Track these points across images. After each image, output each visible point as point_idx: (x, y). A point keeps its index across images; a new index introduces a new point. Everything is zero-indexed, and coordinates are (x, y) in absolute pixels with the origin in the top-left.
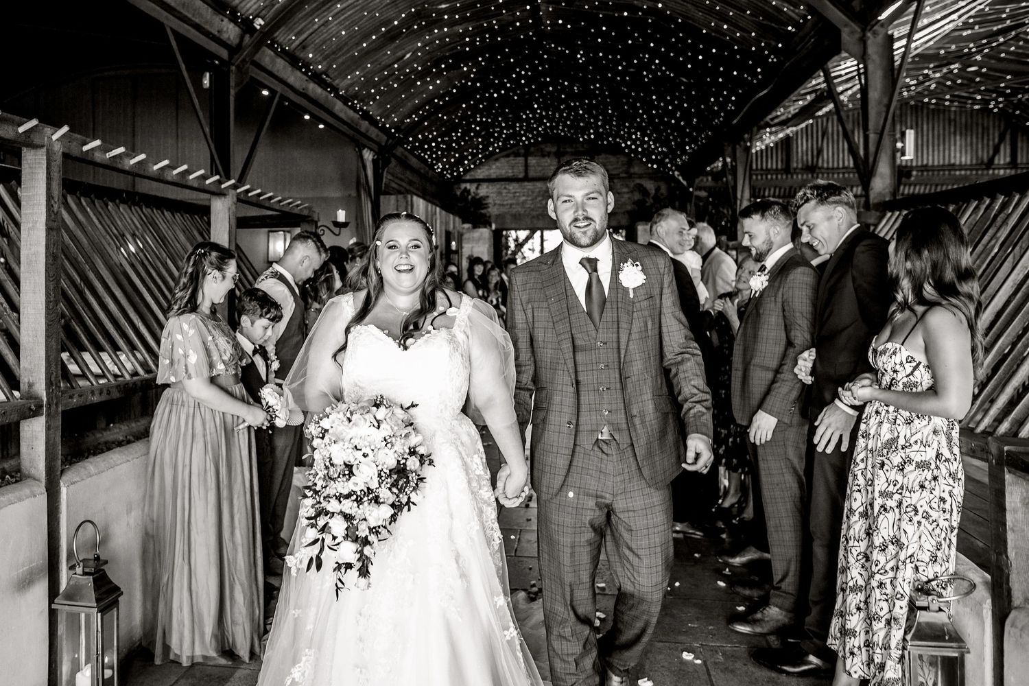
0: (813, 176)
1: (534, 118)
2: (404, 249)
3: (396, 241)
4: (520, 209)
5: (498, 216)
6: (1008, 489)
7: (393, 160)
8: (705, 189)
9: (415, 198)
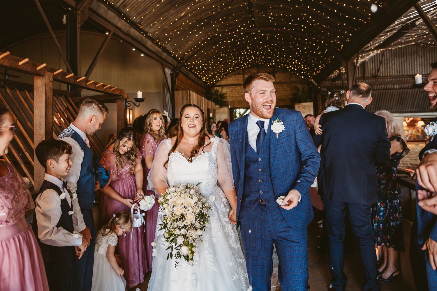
0: (375, 80)
1: (247, 54)
2: (192, 118)
3: (189, 115)
4: (241, 99)
5: (231, 102)
7: (180, 73)
8: (326, 87)
9: (191, 92)
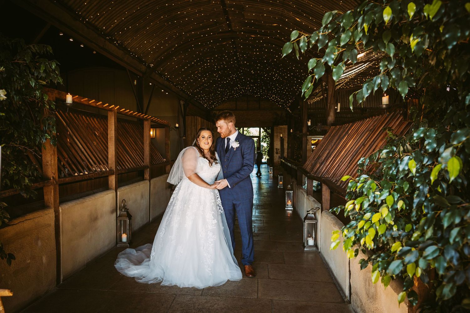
1: (238, 89)
2: (206, 138)
3: (204, 136)
6: (323, 187)
7: (190, 104)
9: (197, 117)
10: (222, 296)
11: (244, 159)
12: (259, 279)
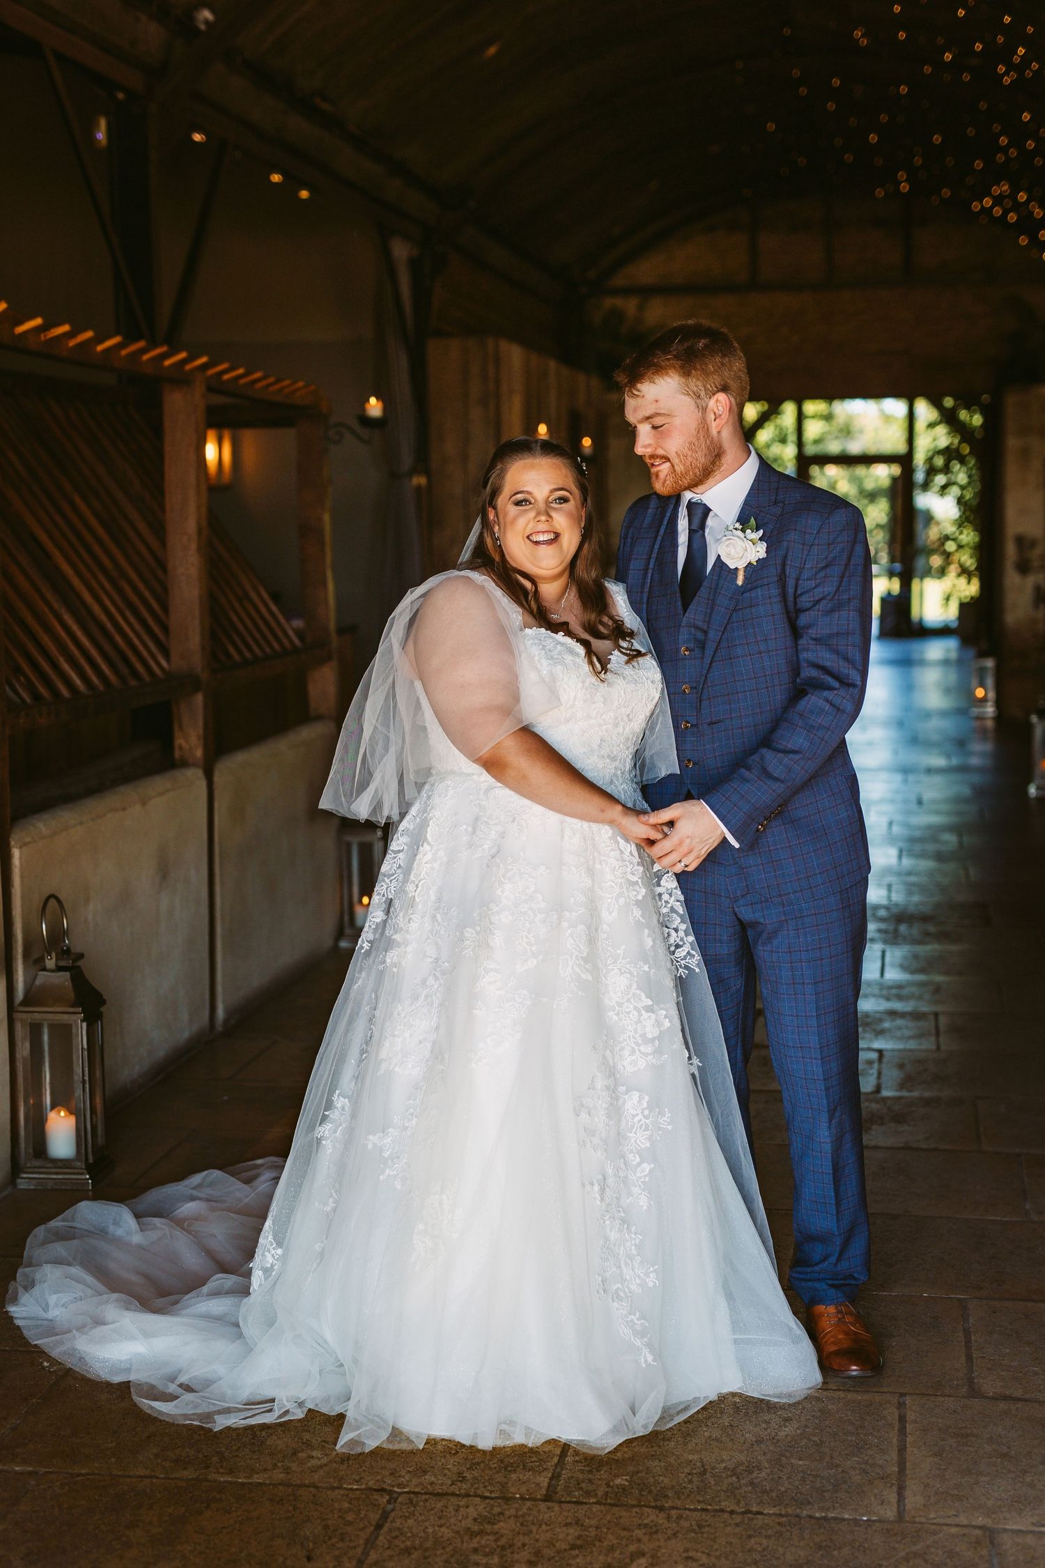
2: (542, 505)
3: (528, 493)
7: (454, 256)
9: (503, 343)
10: (679, 1503)
11: (801, 637)
12: (908, 1400)
